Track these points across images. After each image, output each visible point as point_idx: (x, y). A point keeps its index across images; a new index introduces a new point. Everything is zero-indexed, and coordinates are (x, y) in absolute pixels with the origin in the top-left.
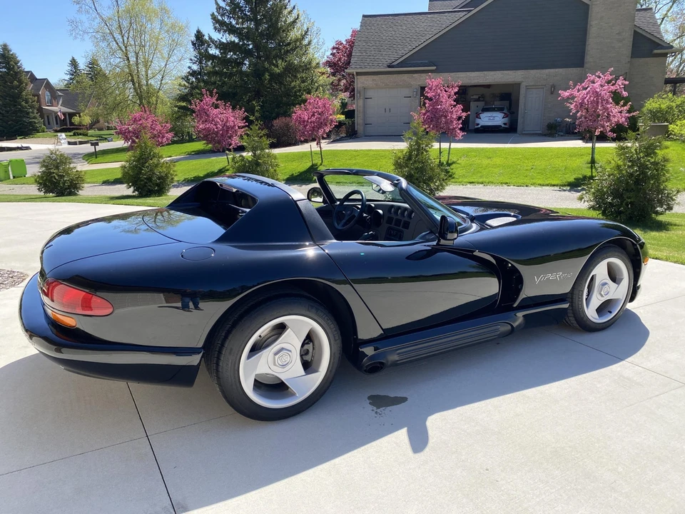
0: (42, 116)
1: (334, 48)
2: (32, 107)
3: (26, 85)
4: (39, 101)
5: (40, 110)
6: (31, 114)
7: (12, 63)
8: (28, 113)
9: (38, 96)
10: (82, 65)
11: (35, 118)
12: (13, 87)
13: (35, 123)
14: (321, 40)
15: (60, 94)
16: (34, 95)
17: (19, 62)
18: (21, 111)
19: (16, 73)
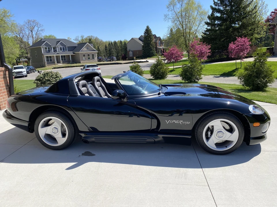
0: (156, 50)
1: (272, 12)
2: (153, 47)
3: (153, 39)
4: (156, 45)
5: (156, 48)
6: (153, 50)
7: (149, 32)
8: (152, 49)
9: (156, 43)
10: (174, 30)
11: (154, 51)
12: (149, 41)
13: (154, 52)
14: (267, 10)
15: (163, 42)
16: (155, 43)
17: (151, 31)
18: (150, 49)
19: (150, 36)
